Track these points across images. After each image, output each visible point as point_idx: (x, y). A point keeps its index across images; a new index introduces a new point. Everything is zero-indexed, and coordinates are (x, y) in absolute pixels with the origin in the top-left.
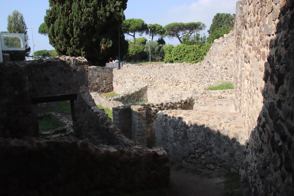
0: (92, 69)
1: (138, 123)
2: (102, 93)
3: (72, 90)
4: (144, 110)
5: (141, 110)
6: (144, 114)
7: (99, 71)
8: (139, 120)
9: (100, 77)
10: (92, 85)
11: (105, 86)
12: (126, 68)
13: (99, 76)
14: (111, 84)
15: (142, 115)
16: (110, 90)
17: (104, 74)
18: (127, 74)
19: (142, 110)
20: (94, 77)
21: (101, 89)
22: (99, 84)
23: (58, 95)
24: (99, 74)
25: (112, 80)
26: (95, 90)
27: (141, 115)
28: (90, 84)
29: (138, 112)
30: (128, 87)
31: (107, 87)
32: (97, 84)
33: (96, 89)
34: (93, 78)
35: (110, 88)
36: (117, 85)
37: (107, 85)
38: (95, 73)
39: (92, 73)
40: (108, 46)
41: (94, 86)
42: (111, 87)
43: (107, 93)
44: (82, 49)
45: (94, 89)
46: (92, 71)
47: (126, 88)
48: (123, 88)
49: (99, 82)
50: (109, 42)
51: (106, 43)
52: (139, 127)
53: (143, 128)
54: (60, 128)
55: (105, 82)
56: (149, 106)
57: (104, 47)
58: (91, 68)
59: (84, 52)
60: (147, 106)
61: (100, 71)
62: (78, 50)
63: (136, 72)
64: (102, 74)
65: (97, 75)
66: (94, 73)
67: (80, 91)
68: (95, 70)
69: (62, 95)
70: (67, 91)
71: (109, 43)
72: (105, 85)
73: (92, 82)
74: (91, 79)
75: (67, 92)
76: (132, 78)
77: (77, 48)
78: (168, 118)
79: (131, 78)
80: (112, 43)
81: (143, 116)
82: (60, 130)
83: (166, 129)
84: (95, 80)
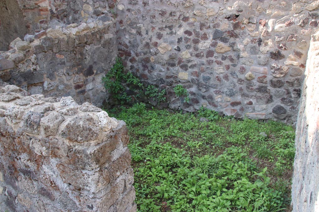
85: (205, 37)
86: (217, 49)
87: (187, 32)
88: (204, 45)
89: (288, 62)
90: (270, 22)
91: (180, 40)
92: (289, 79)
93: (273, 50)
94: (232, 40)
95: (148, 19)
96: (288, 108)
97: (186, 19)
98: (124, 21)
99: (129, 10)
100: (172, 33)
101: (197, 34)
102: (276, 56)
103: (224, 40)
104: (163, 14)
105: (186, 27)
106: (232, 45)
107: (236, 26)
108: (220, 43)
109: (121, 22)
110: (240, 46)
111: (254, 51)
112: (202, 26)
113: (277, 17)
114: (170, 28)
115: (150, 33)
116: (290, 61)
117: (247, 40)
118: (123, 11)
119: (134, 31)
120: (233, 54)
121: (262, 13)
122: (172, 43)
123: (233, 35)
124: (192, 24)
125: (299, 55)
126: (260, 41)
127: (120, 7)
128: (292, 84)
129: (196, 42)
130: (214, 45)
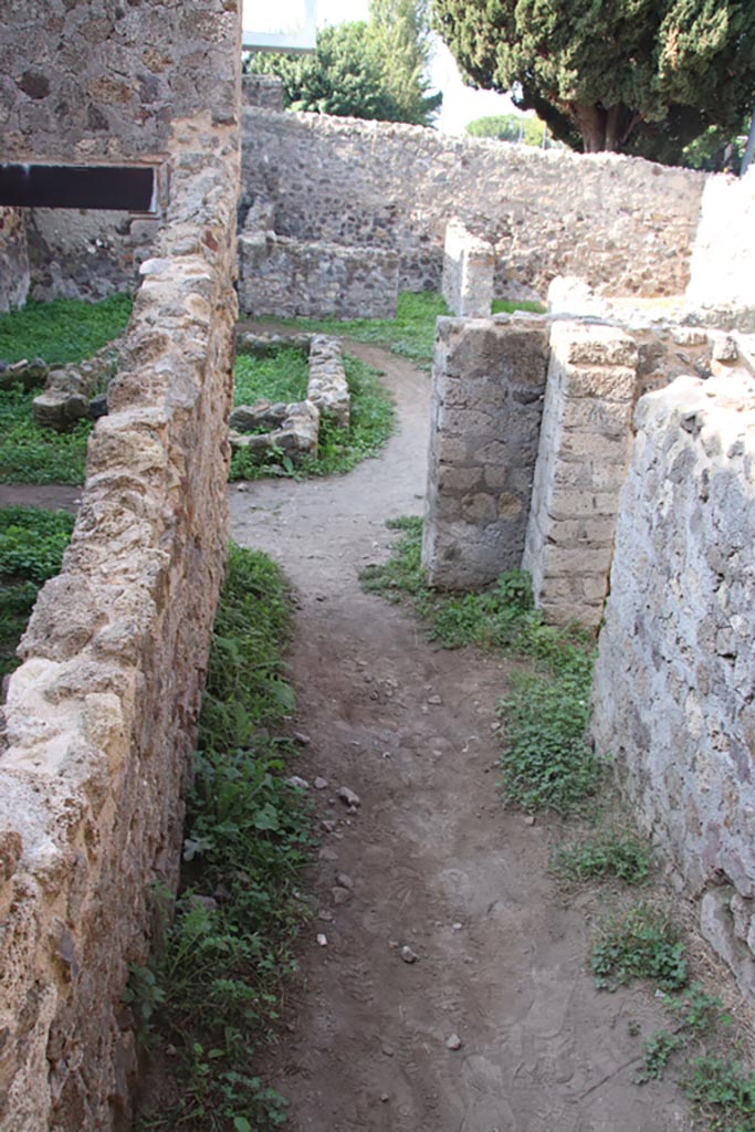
0: (602, 169)
1: (561, 454)
2: (628, 292)
3: (114, 142)
4: (619, 364)
5: (598, 362)
6: (617, 393)
7: (632, 181)
8: (568, 428)
9: (630, 214)
10: (583, 250)
11: (652, 263)
13: (626, 210)
14: (680, 255)
15: (600, 402)
16: (670, 288)
17: (654, 199)
19: (610, 364)
20: (601, 207)
21: (625, 276)
22: (622, 248)
23: (26, 165)
24: (629, 196)
25: (692, 237)
26: (597, 272)
27: (591, 394)
28: (575, 243)
29: (571, 369)
31: (657, 271)
32: (611, 246)
33: (603, 269)
34: (597, 215)
35: (674, 277)
37: (661, 260)
38: (612, 192)
39: (598, 191)
40: (702, 44)
41: (597, 255)
42: (678, 272)
43: (652, 296)
44: (565, 57)
45: (593, 268)
46: (599, 178)
49: (621, 240)
50: (710, 17)
51: (694, 27)
52: (561, 480)
53: (589, 496)
54: (262, 407)
55: (654, 244)
56: (698, 351)
57: (678, 51)
58: (593, 163)
59: (575, 73)
60: (685, 352)
61: (639, 181)
62: (546, 63)
64: (644, 200)
65: (619, 201)
66: (606, 189)
67: (174, 155)
68: (615, 174)
69: (51, 164)
70: (87, 144)
71: (706, 26)
72: (648, 259)
73: (590, 235)
74: (588, 217)
75: (88, 153)
77: (543, 49)
78: (701, 454)
80: (723, 25)
81: (602, 410)
82: (262, 414)
83: (667, 552)
84: (607, 223)
85: (366, 223)
86: (377, 233)
87: (351, 219)
88: (365, 230)
89: (432, 243)
90: (419, 212)
91: (343, 225)
92: (434, 257)
93: (423, 234)
94: (389, 226)
95: (312, 204)
96: (434, 281)
97: (349, 207)
98: (286, 204)
99: (291, 194)
100: (335, 219)
101: (360, 220)
102: (424, 239)
103: (383, 226)
104: (328, 200)
105: (349, 213)
106: (389, 231)
107: (393, 215)
108: (379, 229)
109: (281, 205)
110: (396, 231)
111: (407, 235)
112: (364, 213)
113: (423, 209)
114: (335, 214)
115: (314, 218)
116: (434, 243)
117: (401, 226)
118: (284, 195)
119: (296, 215)
120: (390, 238)
121: (413, 205)
122: (336, 228)
123: (390, 222)
124: (355, 212)
125: (440, 238)
126: (412, 228)
127: (282, 191)
128: (436, 261)
129: (358, 227)
130: (374, 230)
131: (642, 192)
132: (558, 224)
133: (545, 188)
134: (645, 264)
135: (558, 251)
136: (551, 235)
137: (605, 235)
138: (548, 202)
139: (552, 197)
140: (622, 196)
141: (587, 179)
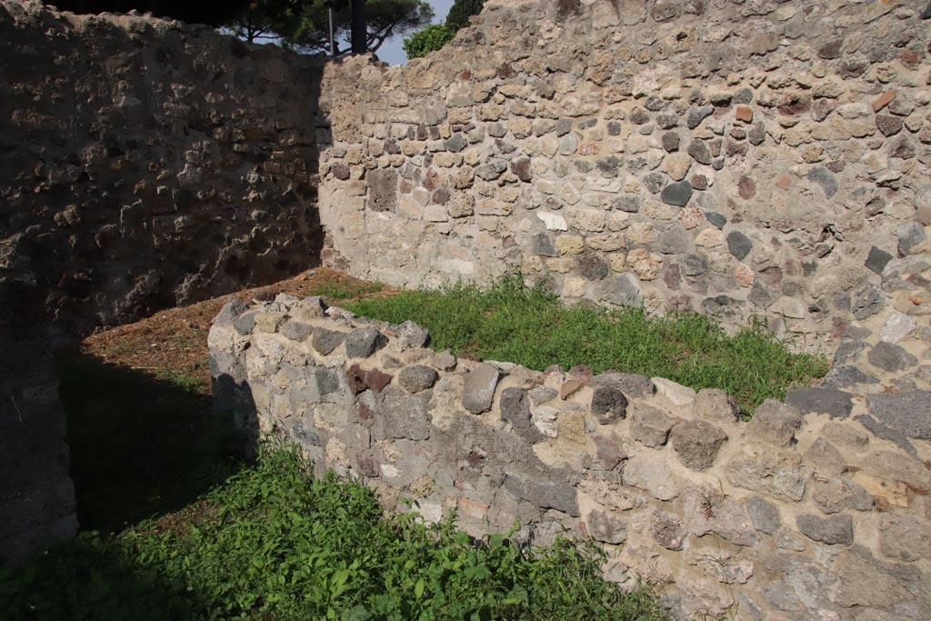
0: (137, 43)
7: (201, 68)
9: (210, 135)
10: (135, 217)
11: (260, 219)
12: (546, 24)
13: (198, 124)
14: (301, 198)
16: (297, 258)
17: (244, 103)
18: (563, 82)
20: (153, 124)
21: (222, 253)
22: (206, 201)
25: (313, 166)
28: (116, 205)
30: (553, 221)
31: (272, 232)
32: (186, 200)
33: (182, 248)
34: (147, 140)
35: (298, 237)
36: (383, 200)
37: (276, 212)
38: (167, 91)
39: (138, 88)
41: (165, 221)
42: (305, 229)
47: (521, 227)
48: (464, 229)
49: (202, 185)
55: (259, 186)
58: (118, 31)
63: (736, 44)
64: (225, 106)
65: (185, 108)
66: (155, 86)
68: (165, 51)
72: (254, 213)
73: (143, 184)
74: (132, 145)
76: (639, 119)
79: (626, 126)
84: (170, 154)
131: (224, 91)
132: (70, 169)
133: (18, 87)
134: (250, 224)
135: (84, 226)
136: (59, 195)
137: (169, 180)
138: (33, 119)
139: (41, 107)
140: (187, 99)
141: (113, 65)
